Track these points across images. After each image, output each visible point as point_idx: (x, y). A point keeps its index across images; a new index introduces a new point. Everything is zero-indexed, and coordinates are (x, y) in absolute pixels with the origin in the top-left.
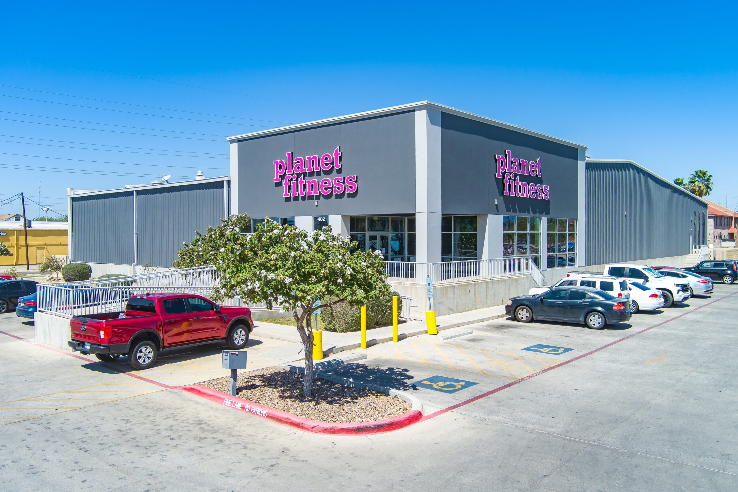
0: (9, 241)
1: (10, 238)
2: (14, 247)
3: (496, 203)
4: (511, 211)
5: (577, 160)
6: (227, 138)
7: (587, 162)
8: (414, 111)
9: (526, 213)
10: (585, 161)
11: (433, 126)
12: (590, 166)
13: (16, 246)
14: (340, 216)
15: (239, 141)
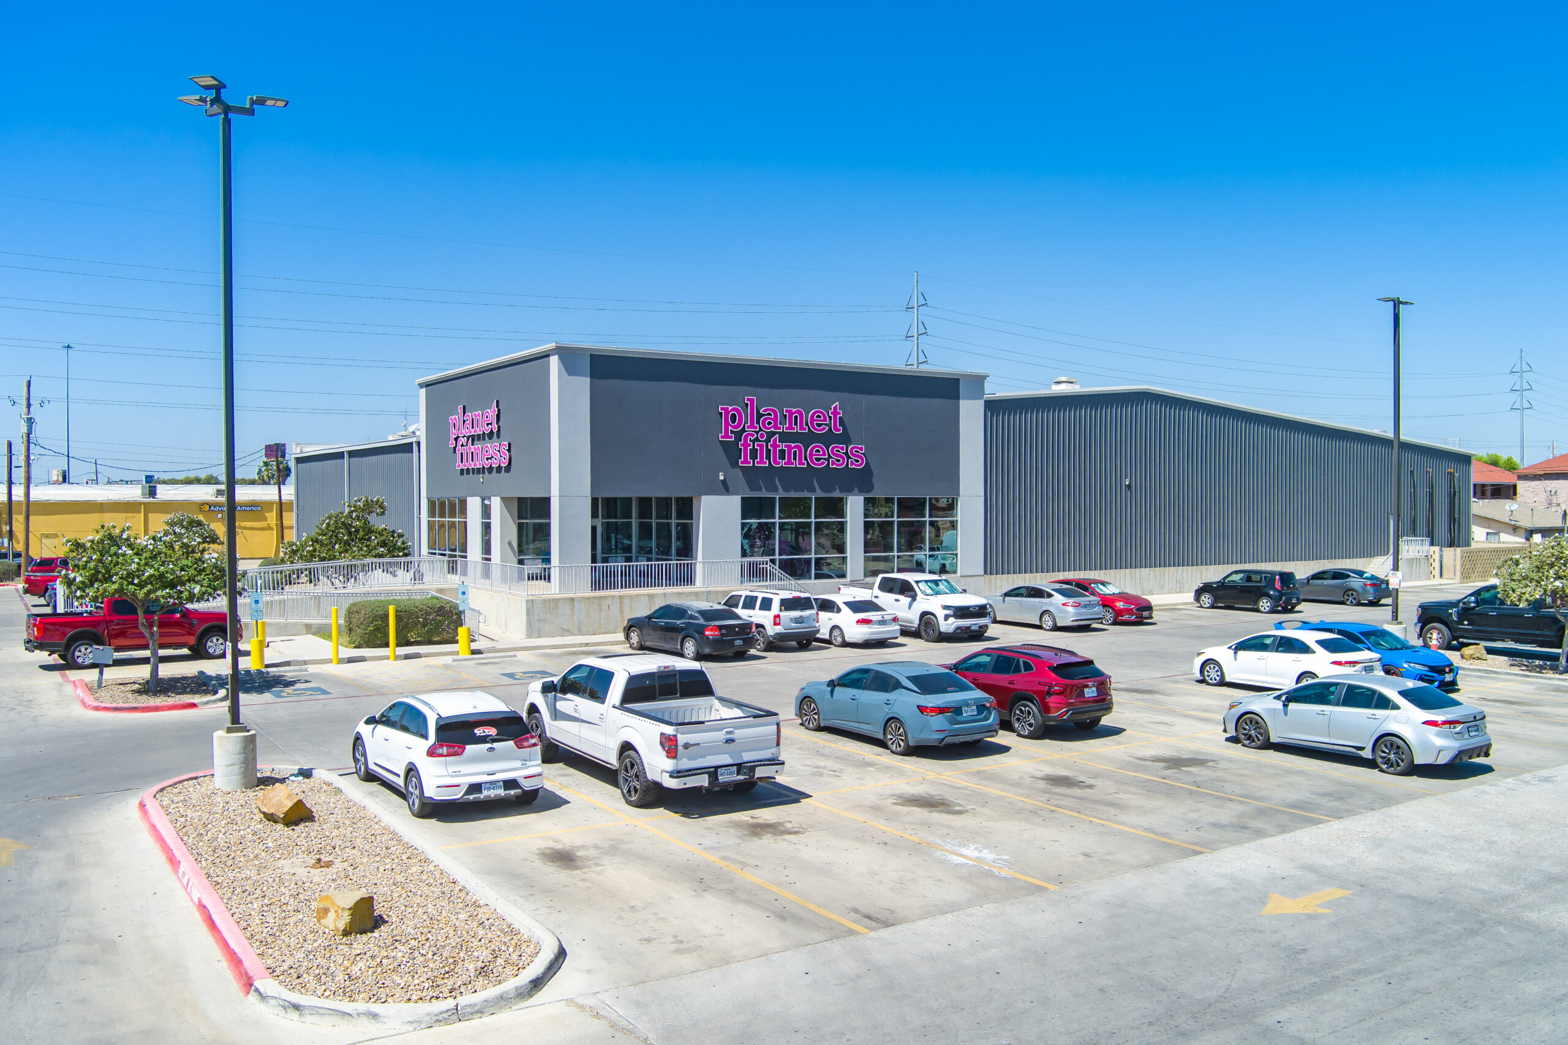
0: (265, 519)
1: (267, 514)
2: (273, 529)
3: (722, 478)
4: (764, 489)
5: (958, 398)
6: (417, 381)
7: (987, 399)
8: (548, 356)
9: (804, 491)
10: (983, 398)
11: (572, 378)
12: (994, 407)
13: (275, 528)
14: (499, 498)
15: (427, 386)
